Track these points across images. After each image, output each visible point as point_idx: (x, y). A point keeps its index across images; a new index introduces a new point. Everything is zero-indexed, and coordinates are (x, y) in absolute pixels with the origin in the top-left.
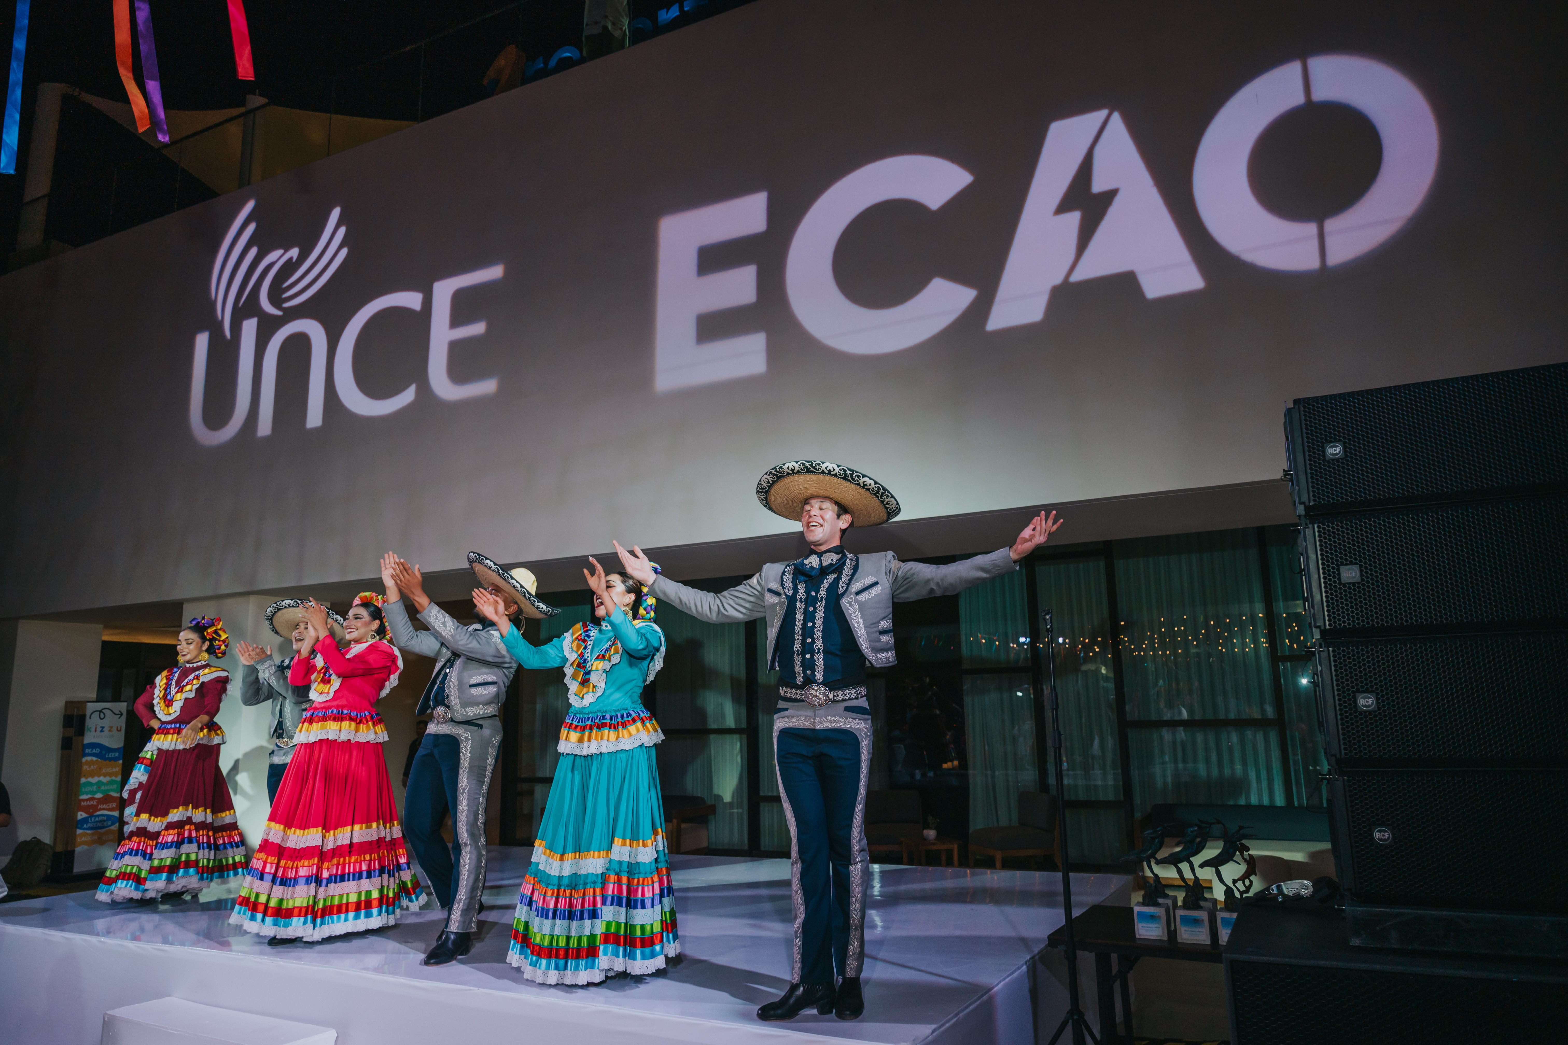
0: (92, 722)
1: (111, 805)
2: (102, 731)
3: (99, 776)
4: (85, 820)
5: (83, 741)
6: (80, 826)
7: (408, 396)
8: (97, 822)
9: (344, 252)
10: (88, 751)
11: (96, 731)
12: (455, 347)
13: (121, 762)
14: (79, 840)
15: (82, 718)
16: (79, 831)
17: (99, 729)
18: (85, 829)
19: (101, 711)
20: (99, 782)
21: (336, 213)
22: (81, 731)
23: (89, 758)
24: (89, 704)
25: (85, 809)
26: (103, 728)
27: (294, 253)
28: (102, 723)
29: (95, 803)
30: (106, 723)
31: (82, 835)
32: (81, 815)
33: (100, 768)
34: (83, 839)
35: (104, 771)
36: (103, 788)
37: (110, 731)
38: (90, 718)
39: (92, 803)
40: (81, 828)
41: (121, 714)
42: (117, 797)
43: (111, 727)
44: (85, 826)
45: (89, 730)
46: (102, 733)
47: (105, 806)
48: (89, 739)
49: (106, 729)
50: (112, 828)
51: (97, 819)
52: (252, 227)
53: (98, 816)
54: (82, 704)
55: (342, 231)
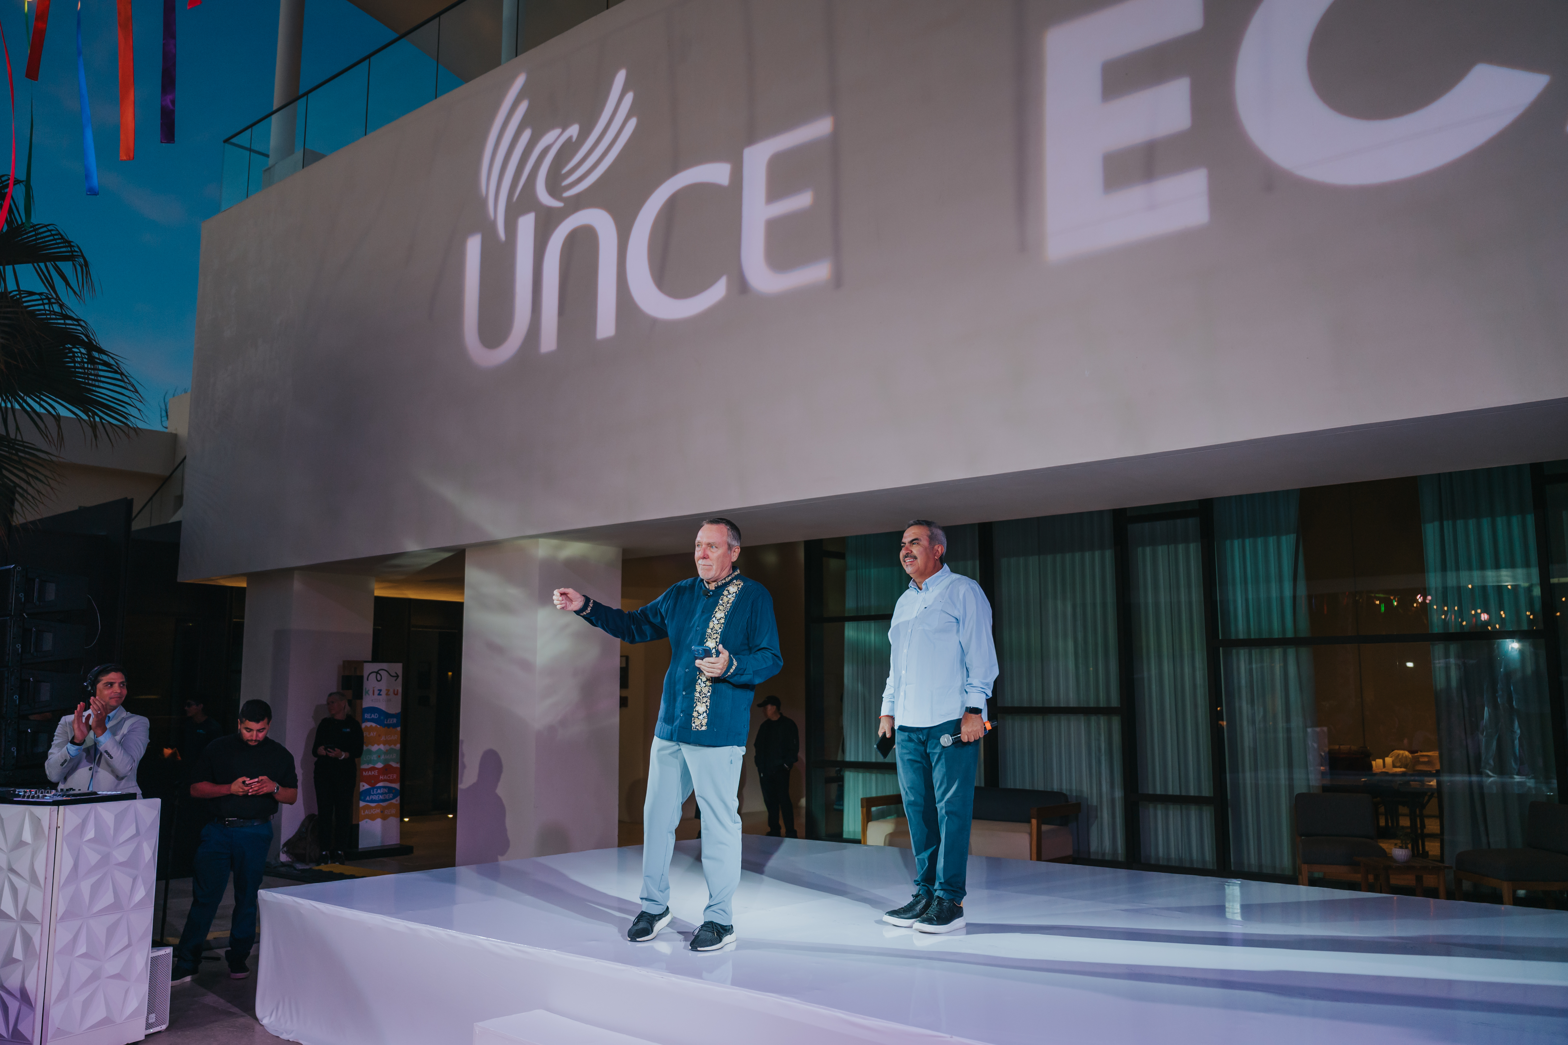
0: (370, 684)
1: (391, 776)
2: (379, 694)
3: (379, 745)
4: (367, 792)
5: (361, 705)
6: (362, 798)
7: (718, 291)
8: (379, 794)
9: (633, 123)
10: (367, 716)
11: (374, 694)
12: (774, 227)
13: (399, 729)
14: (362, 813)
15: (359, 681)
16: (362, 804)
17: (376, 692)
18: (368, 801)
19: (377, 673)
20: (379, 750)
21: (621, 77)
22: (359, 694)
23: (369, 724)
24: (365, 664)
25: (367, 780)
26: (380, 690)
27: (573, 131)
28: (379, 686)
29: (376, 773)
30: (383, 685)
31: (365, 807)
32: (364, 786)
33: (379, 736)
34: (367, 812)
35: (383, 738)
36: (382, 757)
37: (387, 694)
38: (368, 680)
39: (373, 773)
40: (364, 801)
41: (398, 676)
42: (396, 768)
43: (388, 691)
44: (368, 798)
45: (367, 692)
46: (380, 697)
47: (385, 777)
48: (368, 702)
49: (383, 693)
50: (394, 801)
51: (379, 791)
52: (523, 106)
53: (380, 787)
54: (359, 664)
55: (629, 97)
